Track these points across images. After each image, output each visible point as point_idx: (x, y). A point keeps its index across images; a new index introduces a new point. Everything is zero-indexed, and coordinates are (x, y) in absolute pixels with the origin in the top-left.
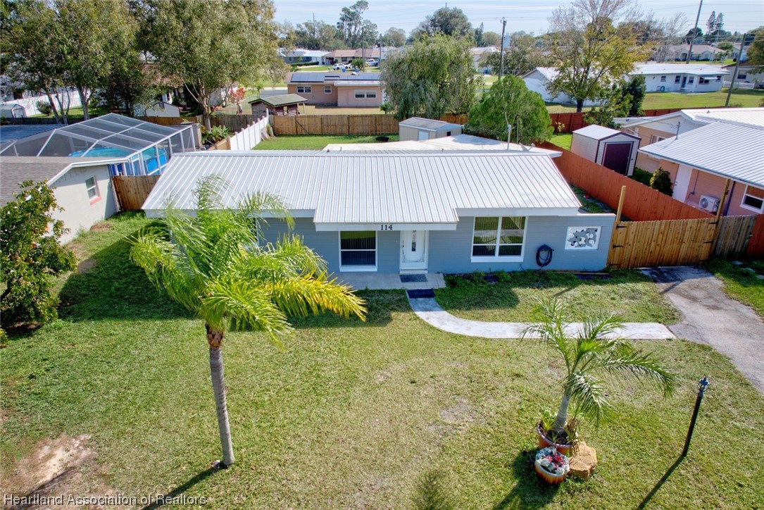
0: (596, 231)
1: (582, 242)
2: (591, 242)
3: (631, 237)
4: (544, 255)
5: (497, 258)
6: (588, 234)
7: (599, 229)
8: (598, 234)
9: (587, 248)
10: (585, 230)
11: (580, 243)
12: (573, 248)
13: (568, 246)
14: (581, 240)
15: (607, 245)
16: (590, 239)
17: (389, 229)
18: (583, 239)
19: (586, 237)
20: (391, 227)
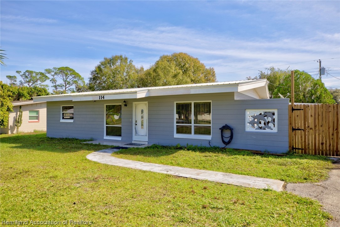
0: (274, 114)
1: (262, 125)
2: (271, 125)
3: (311, 121)
4: (227, 134)
5: (193, 136)
6: (266, 118)
7: (276, 111)
8: (276, 117)
9: (267, 130)
10: (263, 113)
11: (260, 125)
12: (253, 130)
13: (249, 128)
14: (260, 123)
15: (286, 128)
16: (268, 122)
17: (103, 99)
18: (263, 122)
19: (264, 120)
20: (103, 97)
